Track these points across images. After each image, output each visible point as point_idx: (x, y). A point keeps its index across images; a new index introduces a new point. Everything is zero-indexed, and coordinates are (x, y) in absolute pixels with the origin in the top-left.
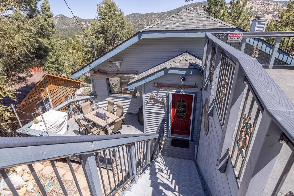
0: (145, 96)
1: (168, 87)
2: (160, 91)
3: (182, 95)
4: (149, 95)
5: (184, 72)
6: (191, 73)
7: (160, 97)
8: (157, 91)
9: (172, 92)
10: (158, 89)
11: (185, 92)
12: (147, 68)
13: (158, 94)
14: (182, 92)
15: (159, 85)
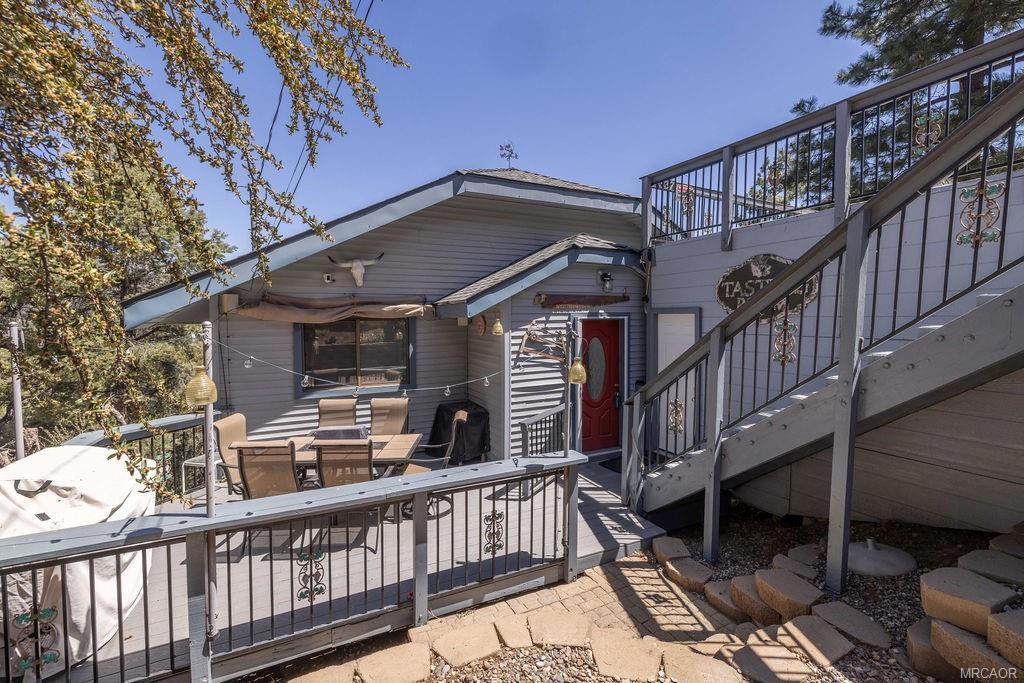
0: (513, 338)
1: (573, 302)
2: (552, 318)
3: (605, 320)
4: (523, 333)
5: (609, 260)
6: (623, 263)
7: (552, 336)
8: (544, 319)
9: (581, 314)
10: (546, 311)
11: (609, 314)
12: (477, 274)
13: (548, 325)
14: (603, 314)
15: (551, 301)
